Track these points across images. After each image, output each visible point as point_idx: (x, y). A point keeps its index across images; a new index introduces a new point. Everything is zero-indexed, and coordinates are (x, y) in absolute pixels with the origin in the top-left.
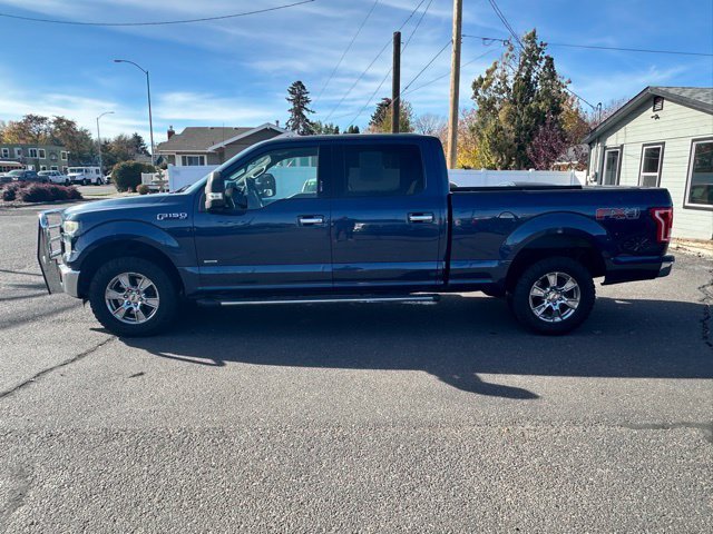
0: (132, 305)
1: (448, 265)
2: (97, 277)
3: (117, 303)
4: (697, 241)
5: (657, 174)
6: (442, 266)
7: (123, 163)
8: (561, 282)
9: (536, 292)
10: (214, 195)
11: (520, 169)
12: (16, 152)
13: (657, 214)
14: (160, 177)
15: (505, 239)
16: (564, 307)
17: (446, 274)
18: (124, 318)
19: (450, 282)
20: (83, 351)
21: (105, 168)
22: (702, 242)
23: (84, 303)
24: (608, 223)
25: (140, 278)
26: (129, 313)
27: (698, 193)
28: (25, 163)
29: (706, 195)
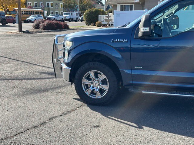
0: (95, 88)
2: (79, 71)
3: (87, 86)
7: (90, 10)
10: (144, 28)
12: (40, 4)
14: (108, 17)
18: (90, 94)
20: (70, 110)
21: (80, 12)
23: (72, 84)
25: (100, 74)
26: (93, 93)
28: (44, 10)
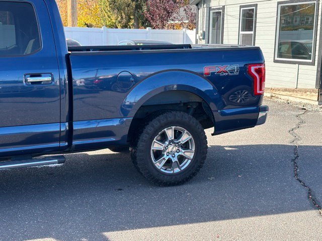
1: (71, 126)
4: (286, 90)
5: (252, 32)
6: (65, 127)
8: (178, 135)
9: (156, 146)
11: (138, 28)
13: (253, 69)
15: (125, 97)
16: (181, 159)
17: (70, 135)
19: (75, 142)
22: (289, 90)
24: (213, 78)
27: (285, 48)
29: (291, 50)
